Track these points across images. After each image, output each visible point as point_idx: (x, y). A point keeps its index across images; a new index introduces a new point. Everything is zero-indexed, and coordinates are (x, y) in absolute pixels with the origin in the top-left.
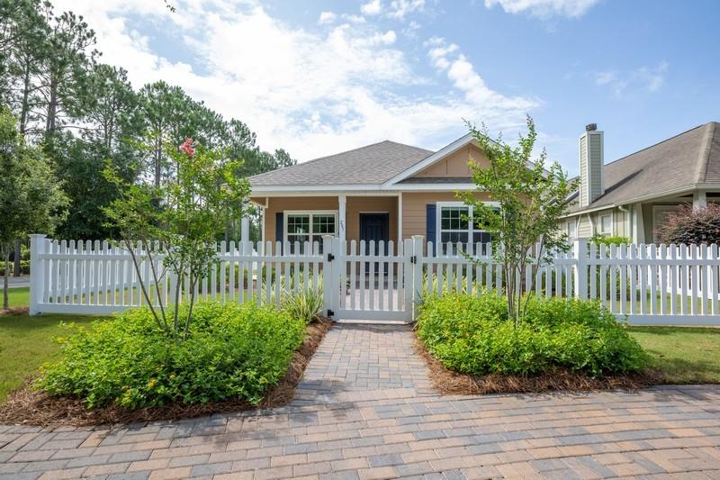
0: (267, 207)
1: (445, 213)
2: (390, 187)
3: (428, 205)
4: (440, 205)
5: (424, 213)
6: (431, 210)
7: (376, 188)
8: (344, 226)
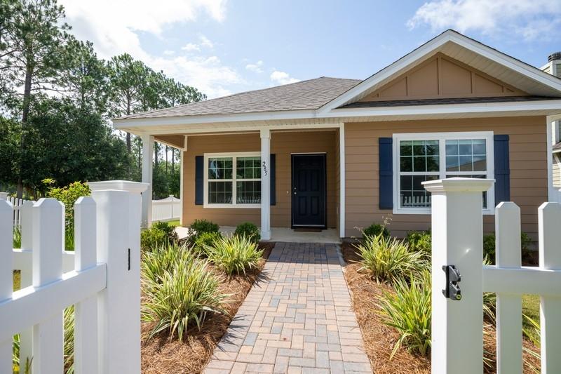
0: (185, 149)
1: (405, 150)
2: (329, 115)
3: (381, 139)
4: (398, 139)
5: (376, 151)
6: (385, 145)
7: (309, 115)
8: (269, 172)
